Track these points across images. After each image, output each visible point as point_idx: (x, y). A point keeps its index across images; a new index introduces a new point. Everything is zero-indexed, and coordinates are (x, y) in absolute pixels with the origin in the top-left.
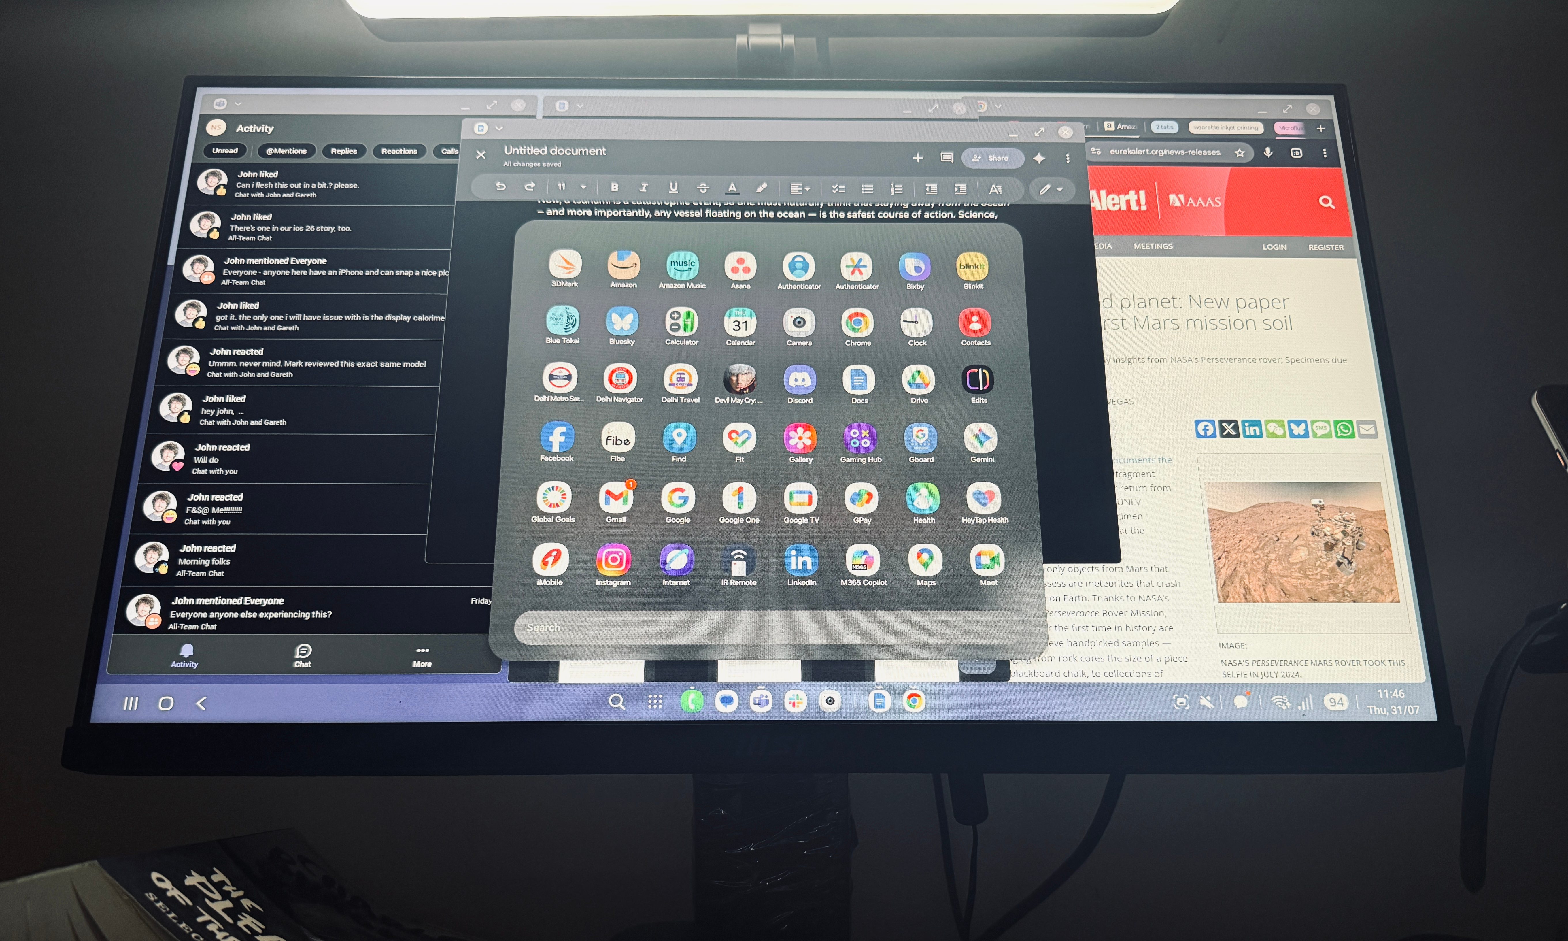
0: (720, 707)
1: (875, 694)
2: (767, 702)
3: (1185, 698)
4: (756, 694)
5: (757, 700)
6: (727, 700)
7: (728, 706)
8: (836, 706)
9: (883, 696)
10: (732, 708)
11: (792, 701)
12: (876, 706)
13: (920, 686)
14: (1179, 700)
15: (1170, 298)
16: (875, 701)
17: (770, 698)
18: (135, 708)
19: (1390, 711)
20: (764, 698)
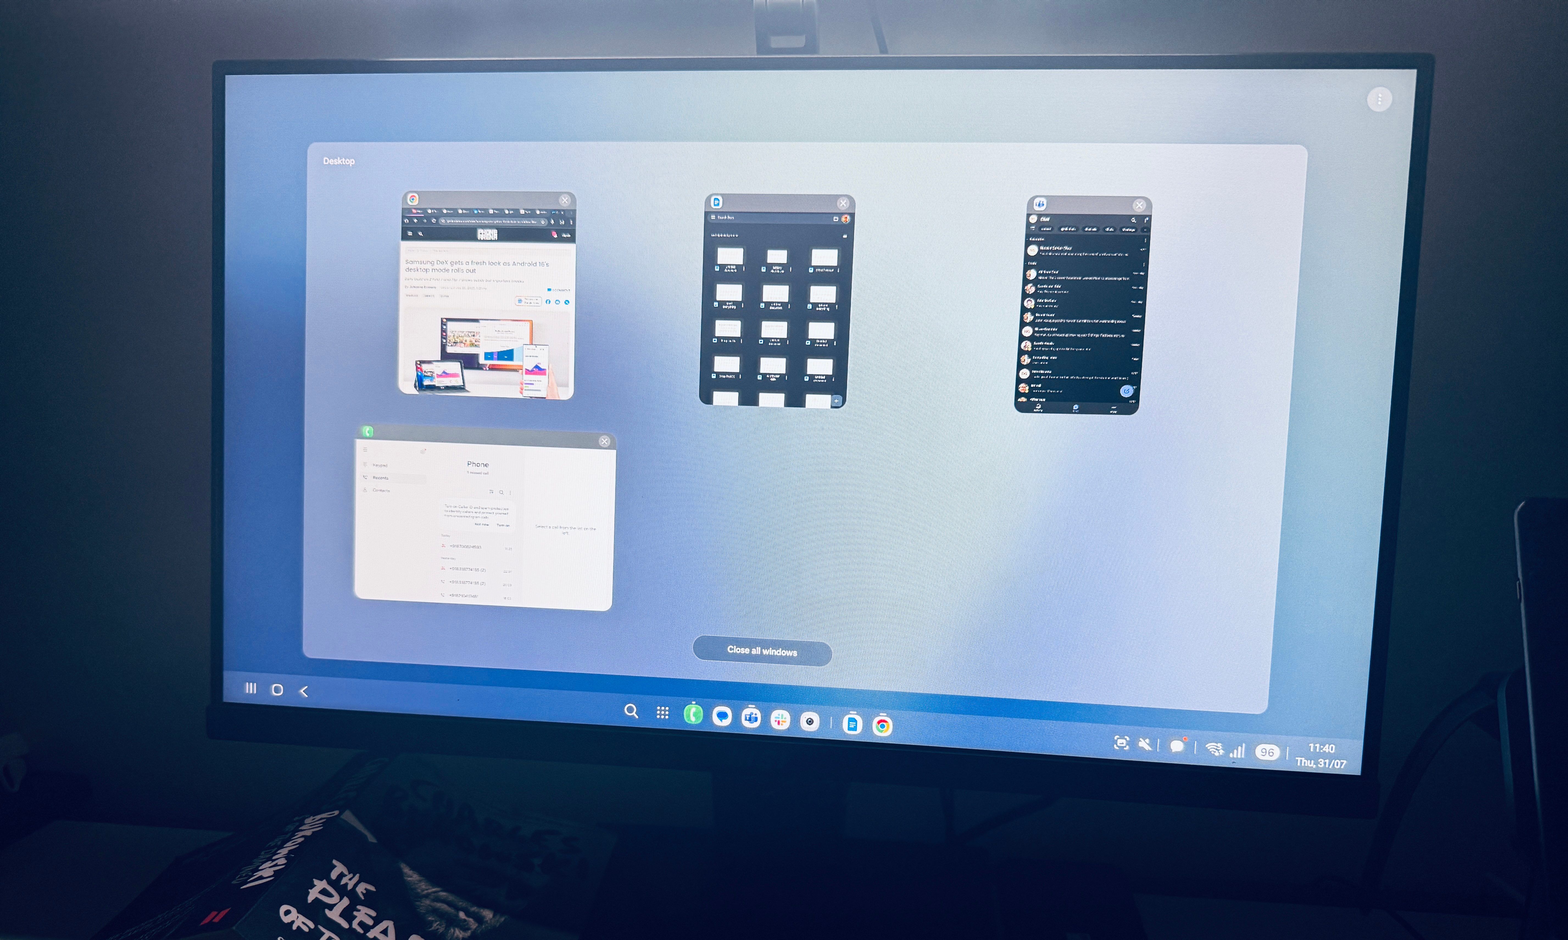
6: (722, 716)
8: (815, 726)
17: (759, 716)
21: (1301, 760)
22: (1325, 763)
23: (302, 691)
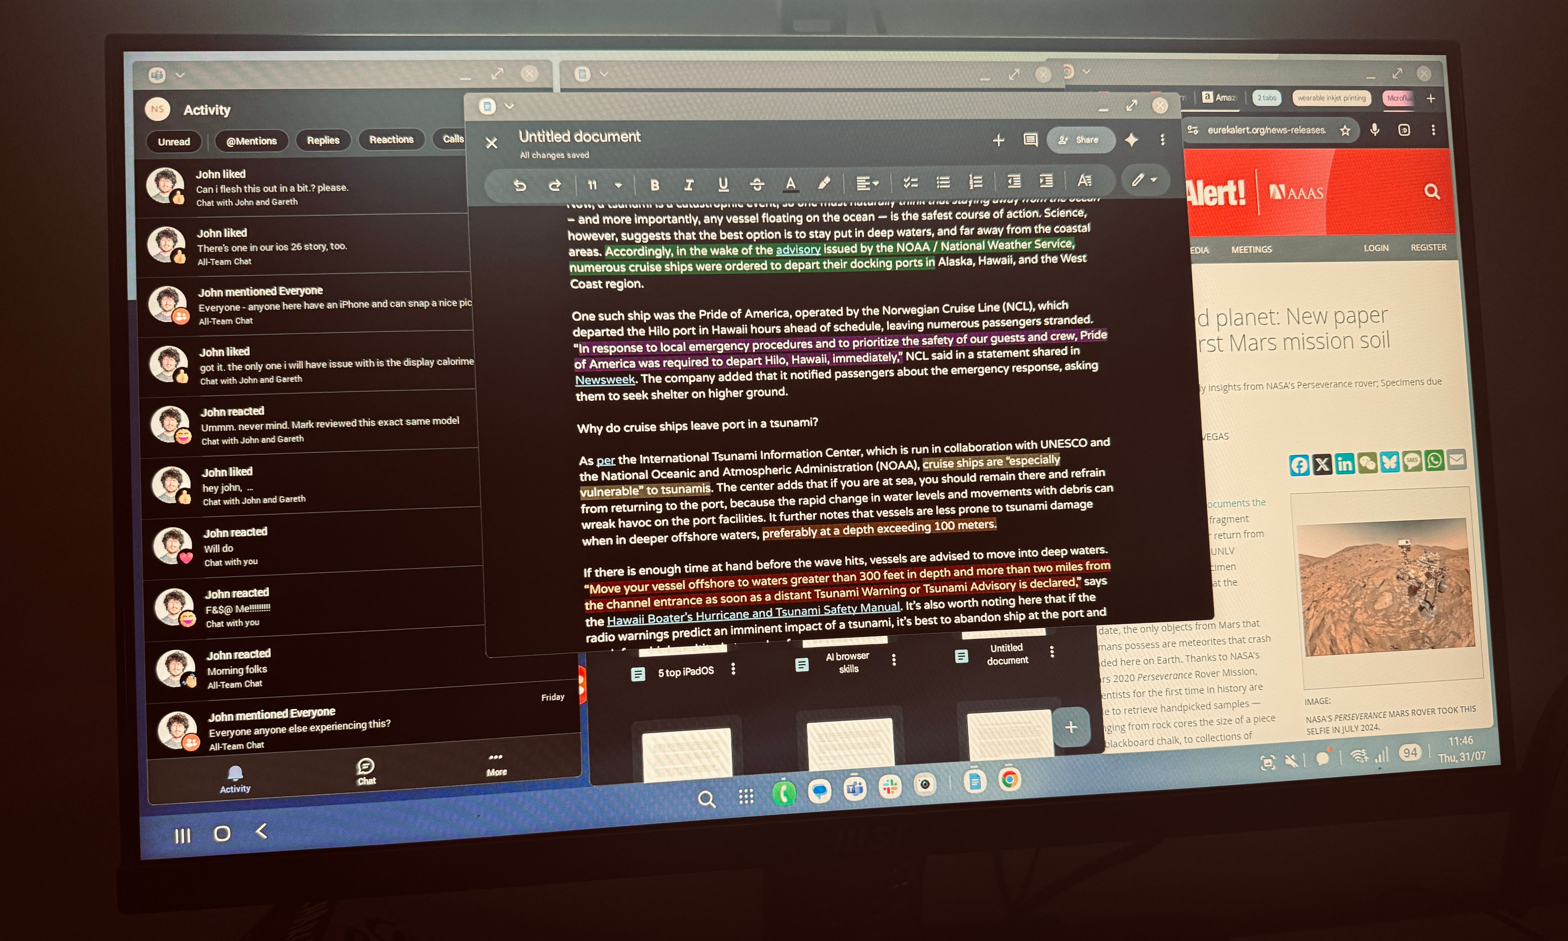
0: (813, 798)
1: (970, 775)
2: (861, 790)
3: (1272, 758)
4: (849, 782)
5: (851, 788)
6: (820, 790)
7: (822, 796)
8: (932, 789)
9: (978, 776)
10: (826, 798)
11: (887, 787)
12: (972, 788)
13: (1016, 763)
14: (1266, 761)
15: (1267, 312)
16: (971, 781)
17: (864, 785)
18: (189, 841)
19: (1459, 758)
20: (858, 785)
21: (1443, 756)
22: (1466, 756)
23: (258, 831)
